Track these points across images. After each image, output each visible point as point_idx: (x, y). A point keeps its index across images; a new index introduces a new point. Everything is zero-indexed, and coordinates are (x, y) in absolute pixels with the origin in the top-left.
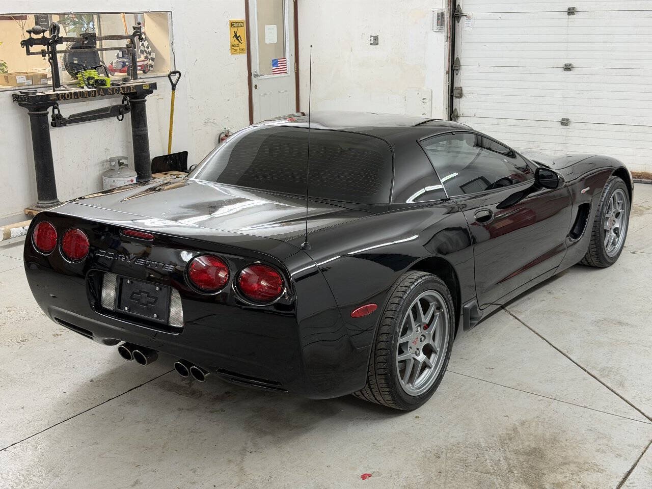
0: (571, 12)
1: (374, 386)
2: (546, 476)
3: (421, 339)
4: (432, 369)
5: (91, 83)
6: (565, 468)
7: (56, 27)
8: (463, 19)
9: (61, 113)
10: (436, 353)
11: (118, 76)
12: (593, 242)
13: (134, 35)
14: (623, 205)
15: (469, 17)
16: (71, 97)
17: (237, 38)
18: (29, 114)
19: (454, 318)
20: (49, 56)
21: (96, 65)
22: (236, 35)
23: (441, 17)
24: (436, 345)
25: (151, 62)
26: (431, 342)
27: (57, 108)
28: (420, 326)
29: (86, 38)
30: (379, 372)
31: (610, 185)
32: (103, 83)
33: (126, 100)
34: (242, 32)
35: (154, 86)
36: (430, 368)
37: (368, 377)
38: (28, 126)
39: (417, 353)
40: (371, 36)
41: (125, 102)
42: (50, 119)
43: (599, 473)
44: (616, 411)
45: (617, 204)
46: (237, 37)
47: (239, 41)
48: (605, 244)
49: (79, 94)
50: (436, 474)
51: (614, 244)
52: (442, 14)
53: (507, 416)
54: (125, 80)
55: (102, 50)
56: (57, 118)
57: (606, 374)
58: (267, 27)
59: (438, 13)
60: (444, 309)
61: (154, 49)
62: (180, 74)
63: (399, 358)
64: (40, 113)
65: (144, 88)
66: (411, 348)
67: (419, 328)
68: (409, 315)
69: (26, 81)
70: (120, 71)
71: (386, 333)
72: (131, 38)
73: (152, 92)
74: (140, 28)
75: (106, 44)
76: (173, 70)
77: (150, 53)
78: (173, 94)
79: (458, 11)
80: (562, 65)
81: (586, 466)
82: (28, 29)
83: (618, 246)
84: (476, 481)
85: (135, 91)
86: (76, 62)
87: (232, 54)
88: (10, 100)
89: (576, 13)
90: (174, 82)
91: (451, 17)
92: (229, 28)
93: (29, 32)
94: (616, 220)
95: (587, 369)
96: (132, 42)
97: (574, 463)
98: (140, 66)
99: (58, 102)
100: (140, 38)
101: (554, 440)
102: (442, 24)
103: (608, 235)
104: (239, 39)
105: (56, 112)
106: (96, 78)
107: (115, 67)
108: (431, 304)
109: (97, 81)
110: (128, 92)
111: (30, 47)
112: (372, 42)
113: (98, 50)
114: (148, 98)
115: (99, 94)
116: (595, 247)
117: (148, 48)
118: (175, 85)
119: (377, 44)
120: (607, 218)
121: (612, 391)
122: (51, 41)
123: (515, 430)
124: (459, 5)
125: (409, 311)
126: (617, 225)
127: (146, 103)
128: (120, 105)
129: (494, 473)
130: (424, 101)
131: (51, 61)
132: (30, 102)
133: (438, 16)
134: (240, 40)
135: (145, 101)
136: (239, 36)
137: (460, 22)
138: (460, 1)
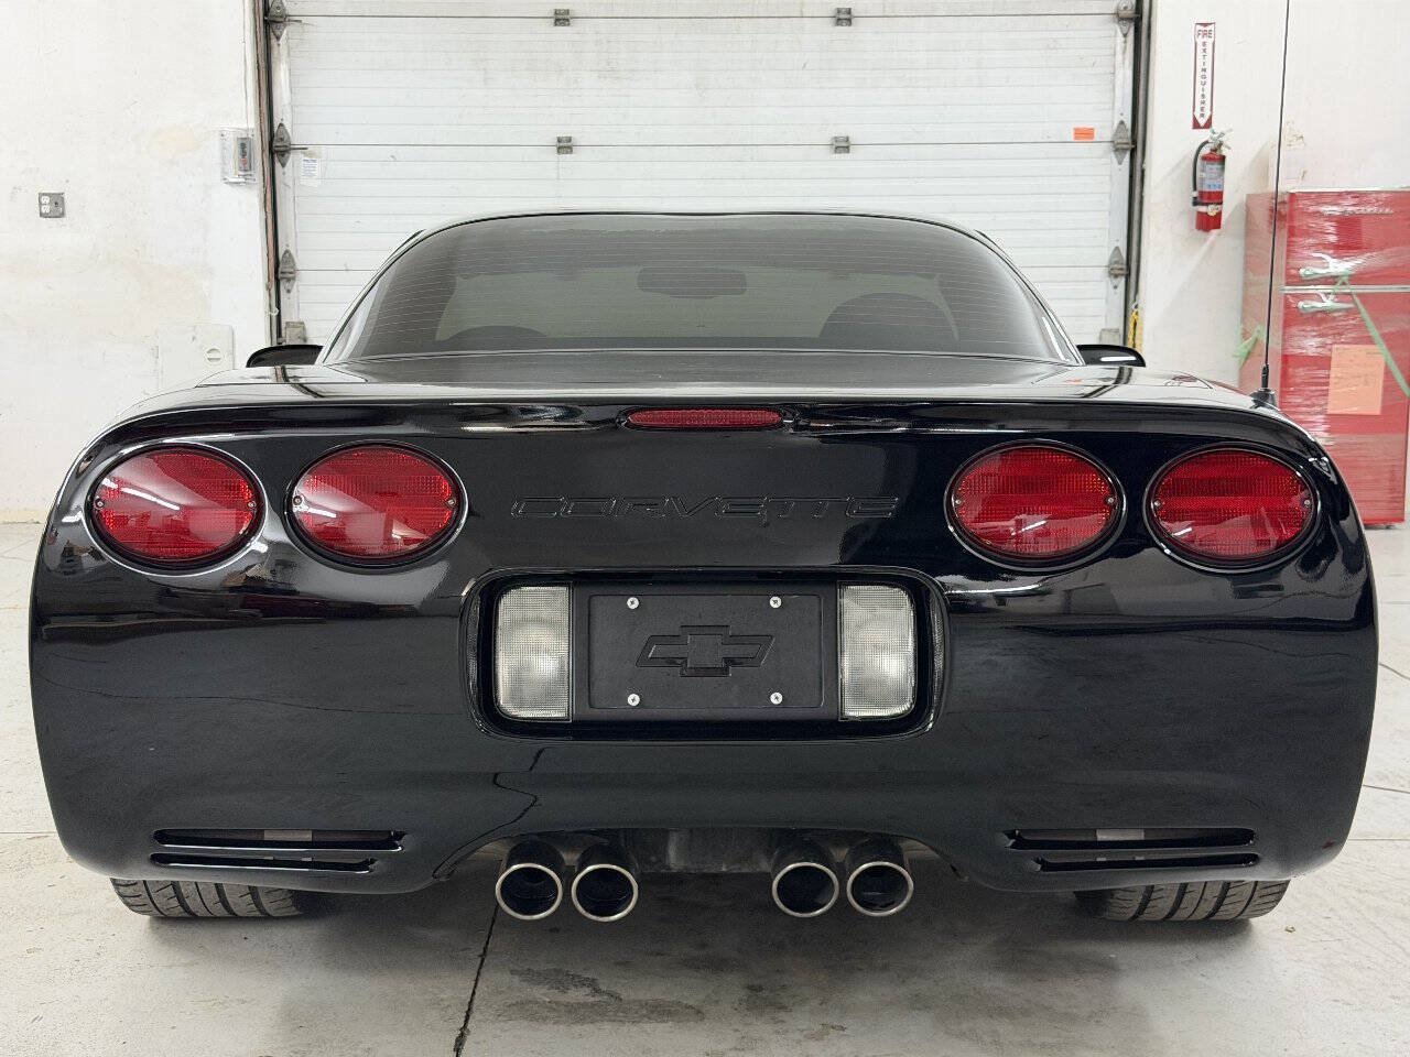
8: (294, 159)
15: (311, 155)
23: (244, 146)
40: (41, 195)
52: (251, 142)
79: (282, 139)
89: (574, 148)
91: (267, 152)
102: (248, 168)
112: (46, 209)
119: (62, 215)
124: (282, 125)
130: (212, 355)
133: (240, 145)
137: (289, 164)
138: (282, 113)
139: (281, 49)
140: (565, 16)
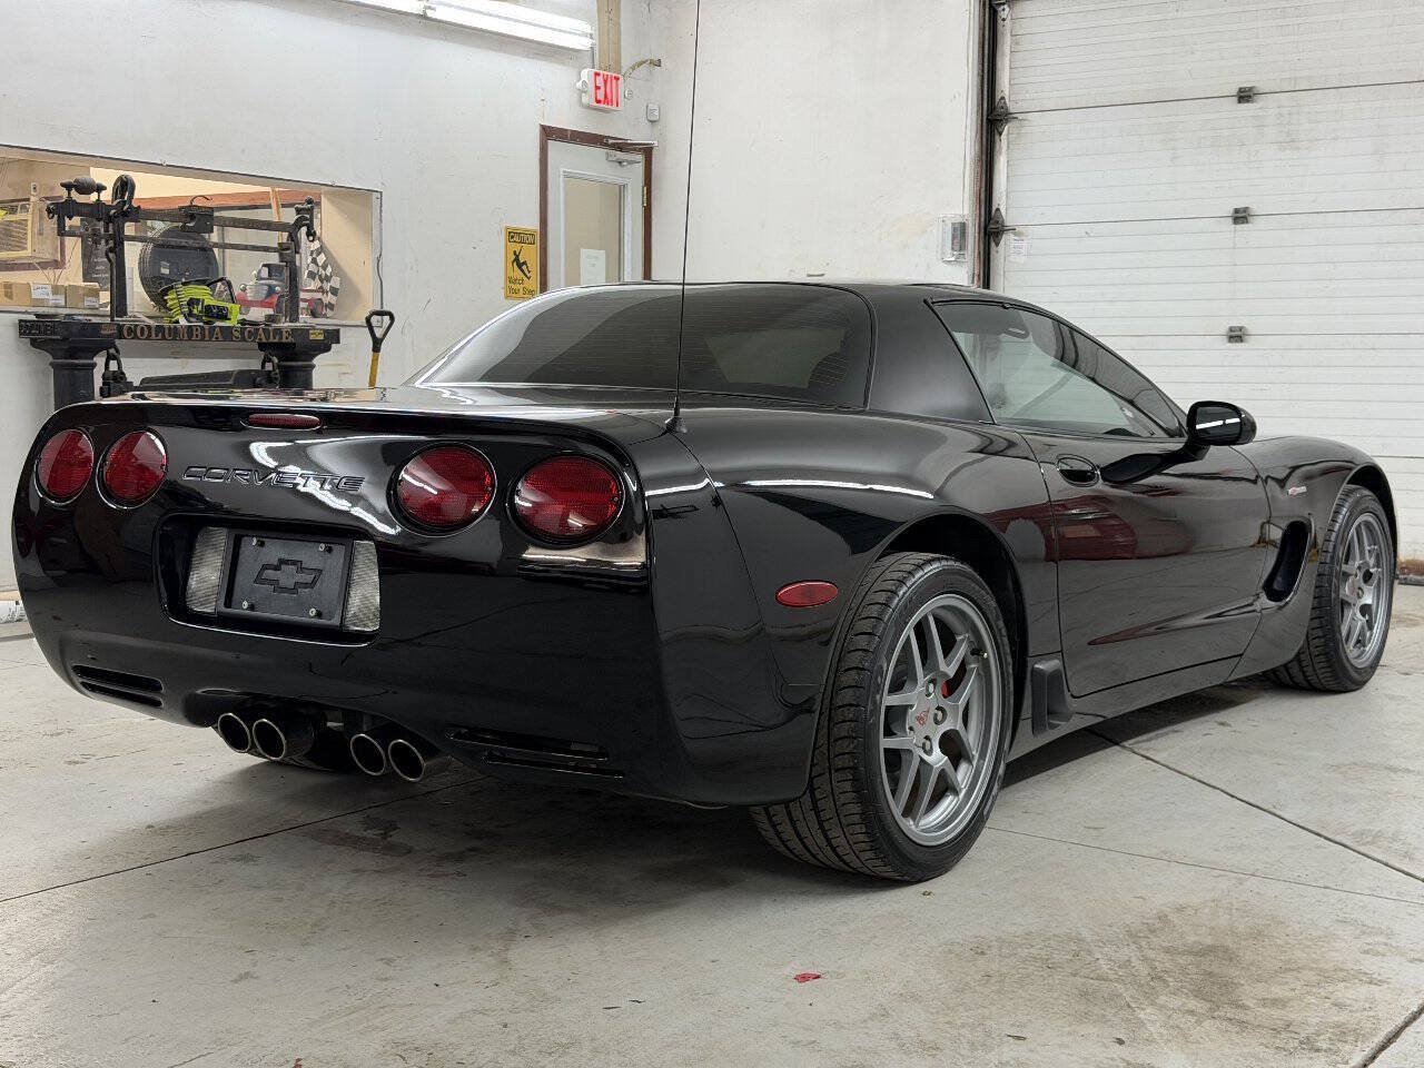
0: (1241, 216)
1: (827, 806)
2: (1246, 987)
3: (936, 715)
4: (962, 795)
5: (195, 311)
6: (1289, 976)
7: (126, 183)
8: (1007, 239)
9: (124, 370)
10: (970, 762)
11: (258, 314)
12: (1316, 623)
13: (298, 224)
14: (1378, 555)
15: (1020, 234)
16: (149, 335)
17: (520, 266)
18: (51, 364)
19: (1012, 682)
20: (107, 242)
21: (210, 276)
22: (517, 259)
23: (960, 231)
24: (971, 738)
25: (329, 298)
26: (959, 726)
27: (114, 358)
28: (933, 681)
29: (192, 217)
30: (839, 763)
31: (1350, 500)
32: (222, 314)
33: (270, 361)
34: (530, 255)
35: (333, 337)
36: (956, 793)
37: (811, 779)
38: (49, 395)
39: (928, 748)
41: (269, 367)
42: (98, 382)
43: (1372, 986)
44: (1398, 894)
45: (1367, 552)
46: (519, 264)
47: (523, 271)
48: (1344, 633)
49: (167, 331)
50: (978, 977)
51: (1360, 642)
52: (963, 226)
53: (1141, 897)
54: (270, 319)
55: (224, 246)
56: (115, 379)
57: (1369, 840)
58: (585, 252)
59: (953, 224)
60: (989, 654)
61: (338, 270)
62: (392, 318)
63: (887, 743)
64: (76, 361)
65: (312, 337)
66: (911, 729)
67: (931, 686)
68: (908, 639)
69: (51, 297)
70: (263, 304)
71: (856, 668)
72: (293, 230)
73: (327, 349)
74: (310, 211)
75: (235, 235)
76: (379, 309)
77: (328, 279)
78: (375, 360)
79: (998, 222)
80: (1224, 329)
81: (1341, 974)
82: (66, 181)
83: (1371, 648)
84: (1075, 991)
85: (290, 339)
86: (166, 271)
87: (507, 297)
88: (12, 333)
89: (1250, 219)
90: (379, 333)
91: (982, 234)
92: (503, 243)
93: (68, 187)
94: (1365, 587)
95: (1322, 833)
96: (293, 238)
97: (1311, 969)
98: (305, 300)
99: (117, 342)
100: (311, 234)
101: (1257, 935)
102: (962, 247)
103: (1349, 614)
104: (524, 267)
105: (113, 366)
106: (209, 301)
107: (250, 296)
108: (959, 638)
109: (208, 309)
110: (276, 340)
111: (67, 220)
113: (216, 245)
114: (319, 360)
115: (211, 337)
116: (1321, 634)
117: (324, 267)
118: (382, 340)
120: (1346, 575)
121: (1386, 865)
122: (113, 211)
123: (1163, 918)
124: (998, 209)
125: (909, 631)
126: (1368, 599)
127: (314, 372)
128: (256, 371)
129: (1120, 980)
131: (111, 255)
132: (55, 334)
133: (954, 229)
134: (526, 272)
135: (313, 367)
136: (525, 263)
137: (1002, 242)
138: (1000, 200)
139: (1003, 143)
140: (1248, 94)
